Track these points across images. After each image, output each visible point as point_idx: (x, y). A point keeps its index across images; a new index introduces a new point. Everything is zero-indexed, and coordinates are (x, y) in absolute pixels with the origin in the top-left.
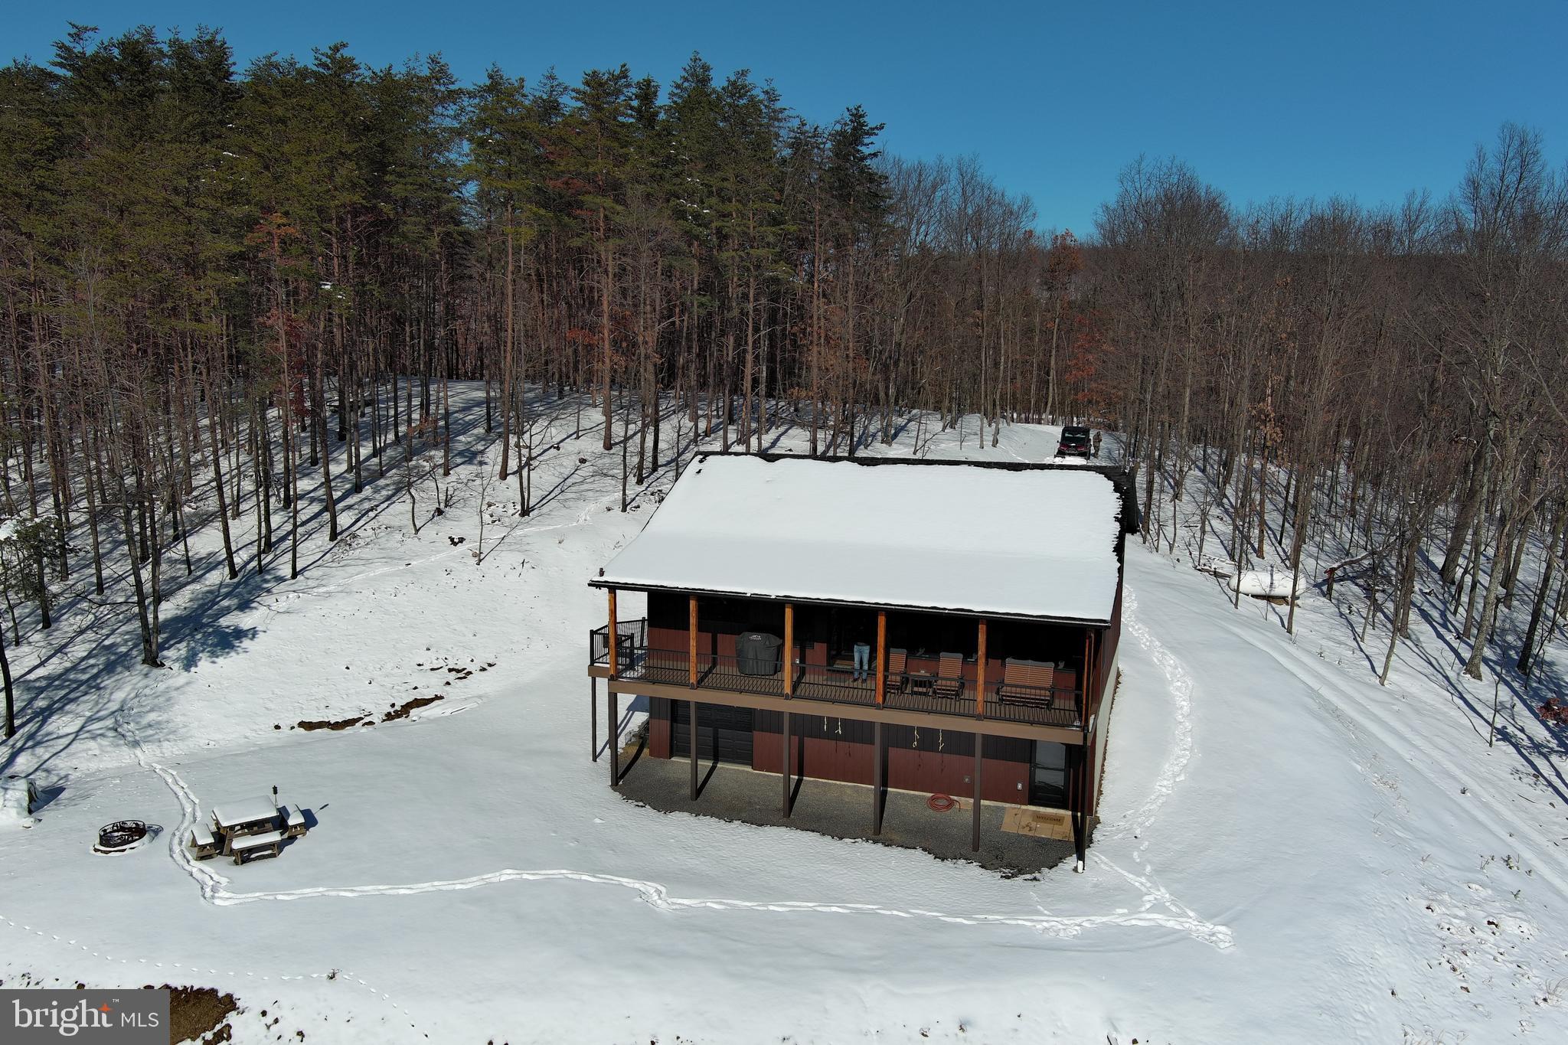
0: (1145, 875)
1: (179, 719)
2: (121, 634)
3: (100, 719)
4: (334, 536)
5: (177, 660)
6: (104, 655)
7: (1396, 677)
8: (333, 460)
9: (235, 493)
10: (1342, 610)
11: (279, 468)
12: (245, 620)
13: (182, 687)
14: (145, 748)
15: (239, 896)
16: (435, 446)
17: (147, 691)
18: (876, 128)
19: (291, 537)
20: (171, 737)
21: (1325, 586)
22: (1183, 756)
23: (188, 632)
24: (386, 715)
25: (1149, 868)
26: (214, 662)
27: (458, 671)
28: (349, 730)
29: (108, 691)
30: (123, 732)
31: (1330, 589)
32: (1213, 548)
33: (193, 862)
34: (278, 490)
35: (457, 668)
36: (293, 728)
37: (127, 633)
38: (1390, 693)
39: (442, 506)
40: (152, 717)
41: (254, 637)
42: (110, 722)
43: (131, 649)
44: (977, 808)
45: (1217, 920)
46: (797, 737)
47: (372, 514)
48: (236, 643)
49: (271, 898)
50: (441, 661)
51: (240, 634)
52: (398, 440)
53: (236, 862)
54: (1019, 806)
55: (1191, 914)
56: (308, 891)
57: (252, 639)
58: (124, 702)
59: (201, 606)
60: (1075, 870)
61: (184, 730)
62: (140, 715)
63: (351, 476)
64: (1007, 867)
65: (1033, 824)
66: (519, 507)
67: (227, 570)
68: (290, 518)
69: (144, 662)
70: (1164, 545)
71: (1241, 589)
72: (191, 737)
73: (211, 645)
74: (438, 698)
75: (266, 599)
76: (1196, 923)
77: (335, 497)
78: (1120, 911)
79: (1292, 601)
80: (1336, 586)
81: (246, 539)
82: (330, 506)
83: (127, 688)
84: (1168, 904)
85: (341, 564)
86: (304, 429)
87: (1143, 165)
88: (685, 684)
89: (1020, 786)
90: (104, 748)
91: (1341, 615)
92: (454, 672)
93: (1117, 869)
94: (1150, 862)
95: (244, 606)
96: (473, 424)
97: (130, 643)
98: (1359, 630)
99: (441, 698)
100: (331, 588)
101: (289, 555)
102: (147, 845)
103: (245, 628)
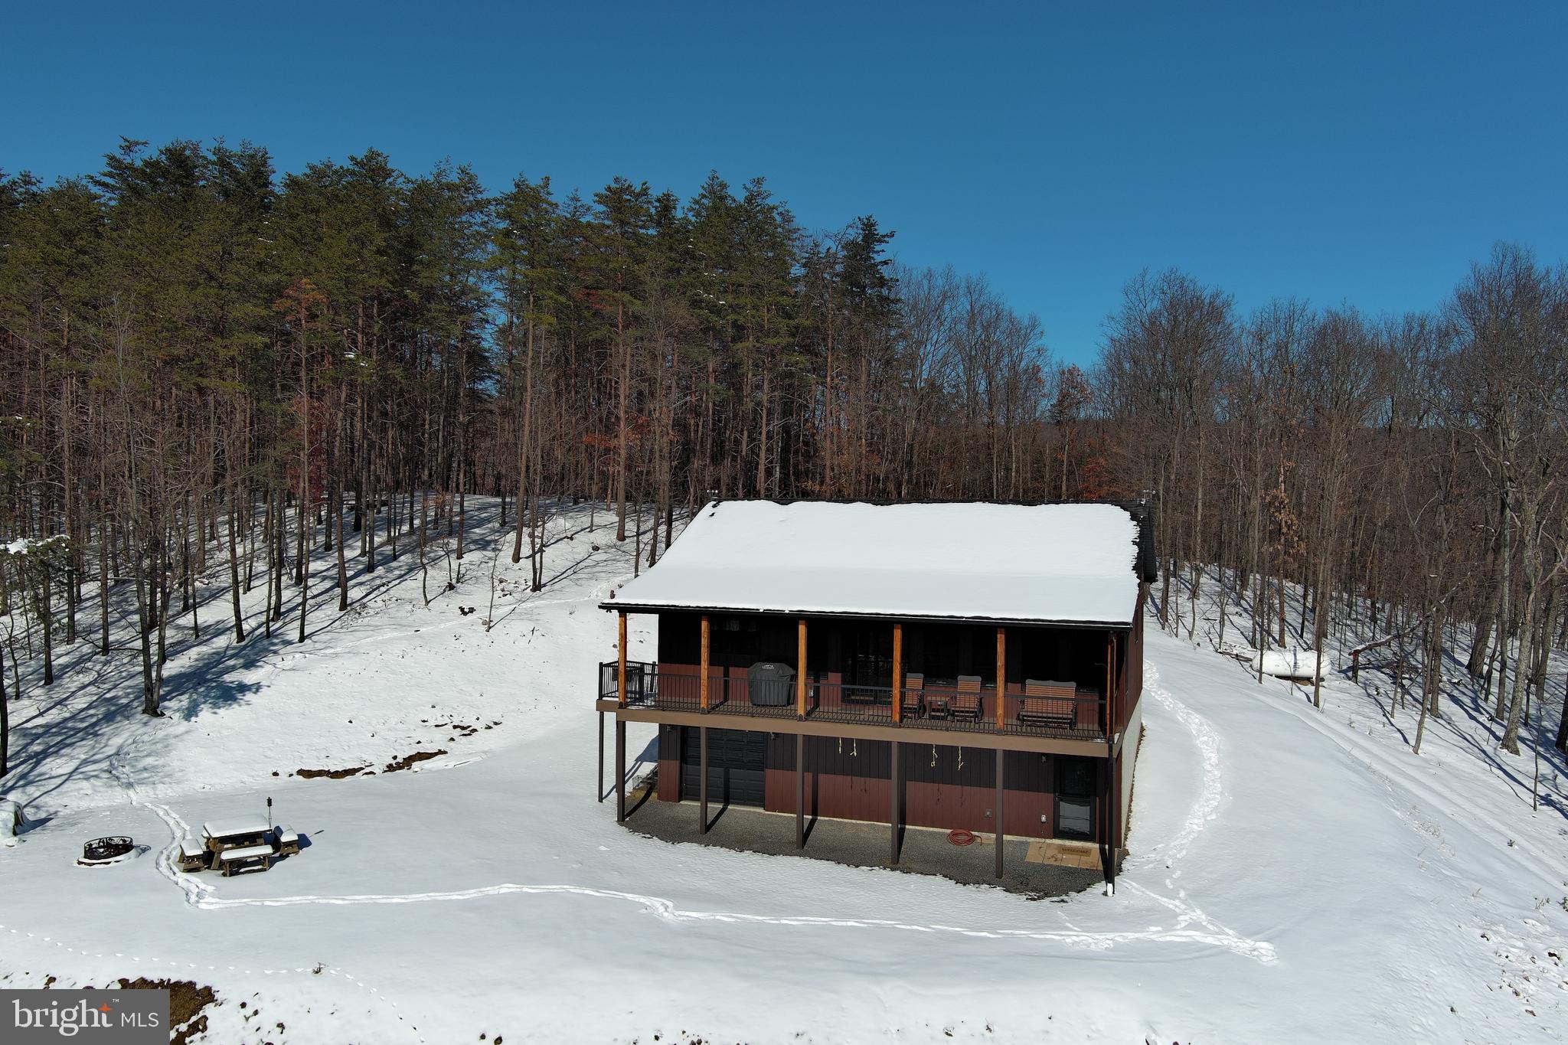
0: (1179, 898)
1: (176, 764)
2: (124, 688)
3: (95, 762)
4: (344, 606)
5: (178, 710)
6: (104, 706)
7: (1430, 748)
8: (349, 546)
9: (248, 572)
10: (1369, 691)
11: (293, 552)
12: (249, 677)
13: (181, 735)
14: (138, 789)
15: (225, 901)
16: (450, 534)
17: (146, 738)
18: (887, 235)
19: (300, 608)
20: (167, 780)
21: (1352, 672)
22: (1213, 799)
23: (191, 685)
24: (387, 767)
25: (1182, 894)
26: (215, 713)
27: (463, 728)
28: (348, 778)
29: (106, 737)
30: (117, 774)
31: (1355, 676)
32: (1231, 636)
33: (179, 874)
34: (291, 570)
35: (461, 724)
36: (291, 775)
37: (129, 687)
38: (1426, 760)
39: (454, 581)
40: (149, 761)
41: (257, 691)
42: (105, 765)
43: (133, 701)
44: (999, 842)
45: (1256, 937)
46: (811, 774)
47: (383, 589)
48: (239, 696)
49: (258, 904)
50: (446, 718)
51: (243, 688)
52: (412, 530)
53: (224, 875)
54: (1043, 840)
55: (1231, 932)
56: (297, 899)
57: (255, 693)
58: (120, 748)
59: (206, 665)
60: (1105, 894)
61: (180, 774)
62: (136, 759)
63: (365, 559)
64: (1032, 891)
65: (1059, 856)
66: (530, 583)
67: (234, 635)
68: (300, 592)
69: (144, 712)
70: (1182, 631)
71: (1263, 670)
72: (187, 780)
73: (213, 697)
74: (441, 752)
75: (272, 658)
76: (1236, 940)
77: (348, 576)
78: (1154, 929)
79: (1317, 681)
80: (1360, 673)
81: (256, 610)
82: (342, 583)
83: (125, 735)
84: (1204, 924)
85: (350, 630)
86: (320, 522)
87: (1147, 278)
88: (695, 709)
89: (1044, 819)
90: (97, 789)
91: (1369, 695)
92: (459, 729)
93: (1148, 893)
94: (1184, 889)
95: (250, 665)
96: (488, 520)
97: (132, 696)
98: (1389, 709)
99: (445, 753)
100: (339, 650)
101: (299, 622)
102: (133, 860)
103: (249, 684)
